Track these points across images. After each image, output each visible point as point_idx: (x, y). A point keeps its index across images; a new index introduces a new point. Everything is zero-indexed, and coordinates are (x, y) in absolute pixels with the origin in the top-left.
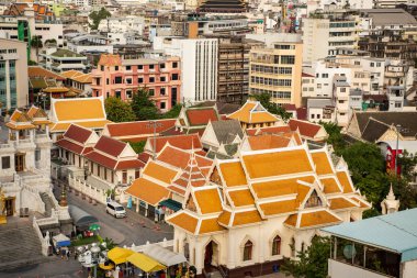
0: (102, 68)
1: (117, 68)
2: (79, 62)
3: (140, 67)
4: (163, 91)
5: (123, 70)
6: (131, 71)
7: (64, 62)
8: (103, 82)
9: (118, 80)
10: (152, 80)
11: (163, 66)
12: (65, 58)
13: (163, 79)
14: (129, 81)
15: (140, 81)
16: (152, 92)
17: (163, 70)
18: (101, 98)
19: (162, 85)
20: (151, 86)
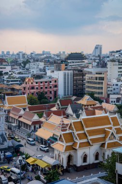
0: (26, 84)
1: (32, 83)
2: (17, 81)
3: (41, 83)
4: (51, 92)
5: (35, 84)
6: (37, 84)
7: (12, 81)
8: (27, 89)
9: (33, 88)
10: (46, 88)
11: (51, 82)
13: (51, 87)
14: (37, 88)
15: (42, 88)
16: (46, 93)
17: (51, 84)
18: (25, 96)
19: (50, 90)
20: (46, 90)
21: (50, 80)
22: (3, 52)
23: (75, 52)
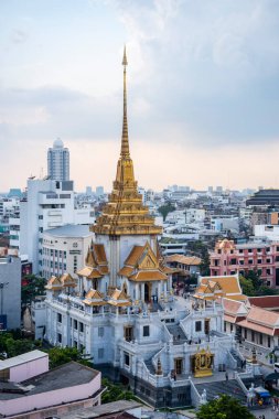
0: (219, 252)
1: (232, 252)
3: (250, 251)
4: (268, 271)
5: (237, 254)
6: (242, 254)
7: (169, 248)
8: (221, 264)
9: (234, 261)
10: (259, 262)
11: (268, 250)
12: (170, 244)
13: (268, 261)
14: (242, 262)
15: (250, 262)
16: (260, 272)
17: (269, 253)
18: (237, 276)
19: (267, 266)
20: (260, 267)
21: (266, 245)
22: (89, 189)
23: (268, 188)
